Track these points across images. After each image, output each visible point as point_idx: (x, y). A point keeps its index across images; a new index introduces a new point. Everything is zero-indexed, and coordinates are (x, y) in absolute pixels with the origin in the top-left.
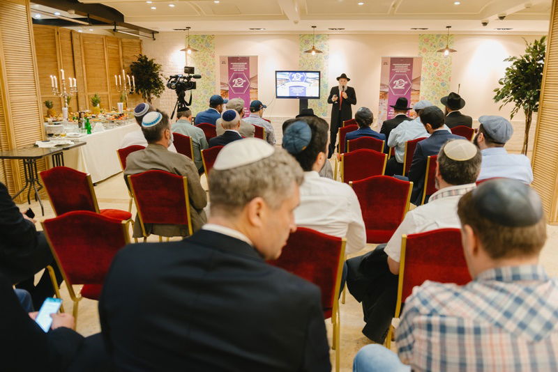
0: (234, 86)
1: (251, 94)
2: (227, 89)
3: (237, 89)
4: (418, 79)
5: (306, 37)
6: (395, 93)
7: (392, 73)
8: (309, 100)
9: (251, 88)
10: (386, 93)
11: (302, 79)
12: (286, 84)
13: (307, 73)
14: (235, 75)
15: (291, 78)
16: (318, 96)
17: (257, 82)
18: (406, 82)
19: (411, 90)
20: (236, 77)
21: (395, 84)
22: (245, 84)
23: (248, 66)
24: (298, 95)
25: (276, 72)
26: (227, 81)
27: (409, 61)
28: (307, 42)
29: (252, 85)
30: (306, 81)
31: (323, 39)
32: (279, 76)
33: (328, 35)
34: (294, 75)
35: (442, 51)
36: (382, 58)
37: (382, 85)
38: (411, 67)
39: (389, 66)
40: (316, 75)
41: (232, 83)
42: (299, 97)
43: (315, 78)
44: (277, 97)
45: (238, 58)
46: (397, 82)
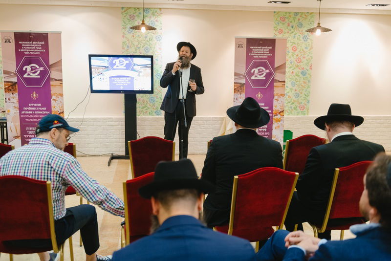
0: (25, 76)
1: (52, 88)
2: (15, 80)
3: (30, 81)
4: (282, 67)
5: (131, 12)
6: (254, 85)
7: (249, 58)
8: (138, 95)
9: (52, 79)
10: (242, 85)
11: (128, 67)
12: (105, 73)
13: (135, 59)
14: (26, 59)
15: (112, 65)
16: (150, 89)
17: (61, 71)
18: (268, 71)
19: (274, 81)
20: (29, 62)
21: (253, 74)
22: (43, 74)
23: (46, 47)
24: (122, 88)
25: (90, 56)
26: (13, 68)
27: (271, 43)
28: (132, 17)
29: (53, 74)
30: (133, 69)
31: (153, 14)
32: (94, 61)
33: (160, 9)
34: (117, 61)
35: (311, 31)
36: (237, 39)
37: (236, 74)
38: (273, 51)
39: (245, 49)
40: (148, 61)
41: (21, 72)
42: (125, 92)
43: (146, 66)
44: (93, 91)
45: (30, 34)
46: (256, 70)
